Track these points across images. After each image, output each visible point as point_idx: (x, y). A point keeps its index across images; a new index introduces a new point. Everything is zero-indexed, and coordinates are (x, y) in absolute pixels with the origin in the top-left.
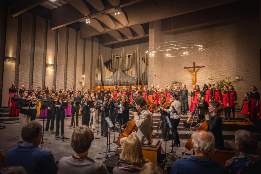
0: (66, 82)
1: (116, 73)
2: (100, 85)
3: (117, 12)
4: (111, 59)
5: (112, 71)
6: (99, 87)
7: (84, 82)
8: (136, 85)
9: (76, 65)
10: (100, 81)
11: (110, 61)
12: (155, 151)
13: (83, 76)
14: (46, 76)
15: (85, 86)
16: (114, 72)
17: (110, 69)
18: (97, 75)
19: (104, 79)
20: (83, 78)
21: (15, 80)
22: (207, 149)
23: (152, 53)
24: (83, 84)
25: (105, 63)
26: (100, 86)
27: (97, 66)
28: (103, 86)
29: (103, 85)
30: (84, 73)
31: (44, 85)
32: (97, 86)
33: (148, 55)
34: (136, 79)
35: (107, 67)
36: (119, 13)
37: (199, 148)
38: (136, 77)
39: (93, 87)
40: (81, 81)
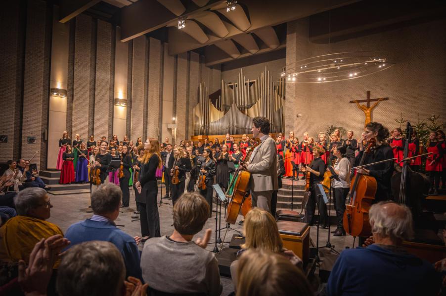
0: (146, 128)
1: (228, 113)
3: (230, 6)
4: (220, 88)
5: (222, 110)
6: (200, 137)
7: (175, 129)
9: (162, 100)
10: (202, 126)
11: (219, 93)
12: (300, 241)
13: (174, 119)
14: (114, 119)
15: (177, 136)
16: (226, 111)
17: (218, 106)
18: (197, 117)
19: (209, 123)
20: (174, 122)
21: (67, 125)
22: (399, 230)
23: (292, 77)
24: (175, 131)
25: (210, 97)
26: (202, 134)
27: (196, 102)
29: (207, 134)
30: (175, 113)
31: (111, 133)
32: (196, 135)
33: (285, 80)
35: (214, 103)
36: (234, 8)
37: (384, 229)
39: (189, 138)
40: (170, 126)
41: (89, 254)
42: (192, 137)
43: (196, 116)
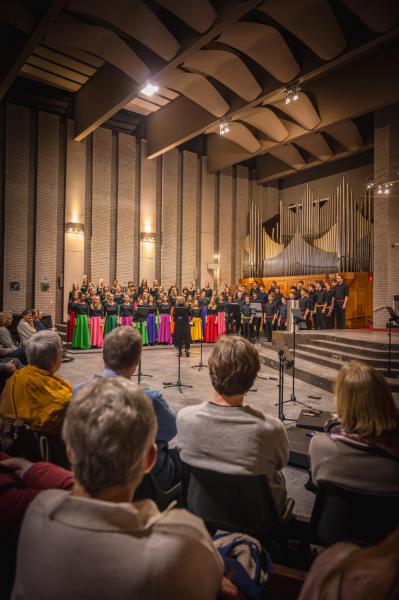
0: (181, 270)
1: (290, 245)
2: (254, 275)
3: (291, 96)
4: (277, 213)
5: (281, 242)
6: (251, 280)
7: (218, 270)
8: (342, 271)
9: (200, 232)
10: (254, 266)
11: (277, 218)
13: (216, 256)
14: (141, 259)
15: (220, 278)
16: (286, 243)
17: (275, 237)
18: (246, 254)
19: (263, 261)
20: (216, 261)
21: (85, 268)
23: (383, 189)
24: (217, 273)
25: (264, 225)
27: (245, 232)
28: (260, 277)
29: (261, 275)
30: (217, 249)
31: (137, 276)
32: (246, 277)
33: (372, 194)
34: (342, 257)
35: (270, 234)
36: (296, 98)
38: (341, 253)
40: (211, 267)
41: (112, 392)
42: (240, 281)
43: (245, 252)
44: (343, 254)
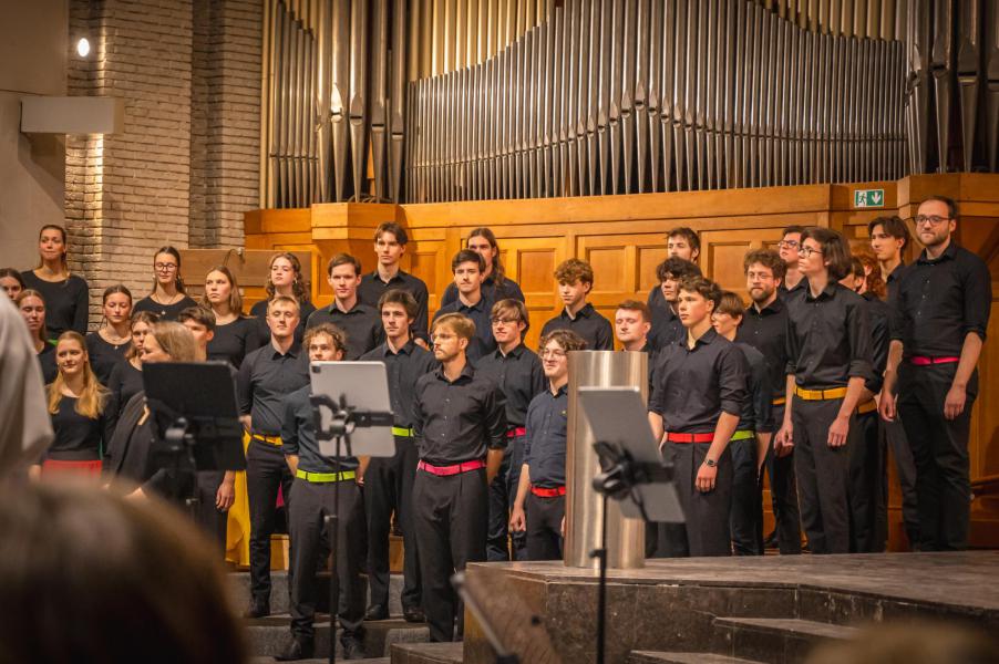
2: (347, 186)
6: (329, 219)
7: (98, 145)
8: (931, 166)
10: (348, 117)
13: (83, 47)
15: (111, 207)
18: (297, 33)
19: (410, 91)
20: (83, 82)
26: (348, 194)
28: (386, 198)
29: (398, 186)
32: (292, 196)
34: (932, 68)
38: (927, 42)
39: (231, 228)
42: (254, 223)
44: (943, 55)
